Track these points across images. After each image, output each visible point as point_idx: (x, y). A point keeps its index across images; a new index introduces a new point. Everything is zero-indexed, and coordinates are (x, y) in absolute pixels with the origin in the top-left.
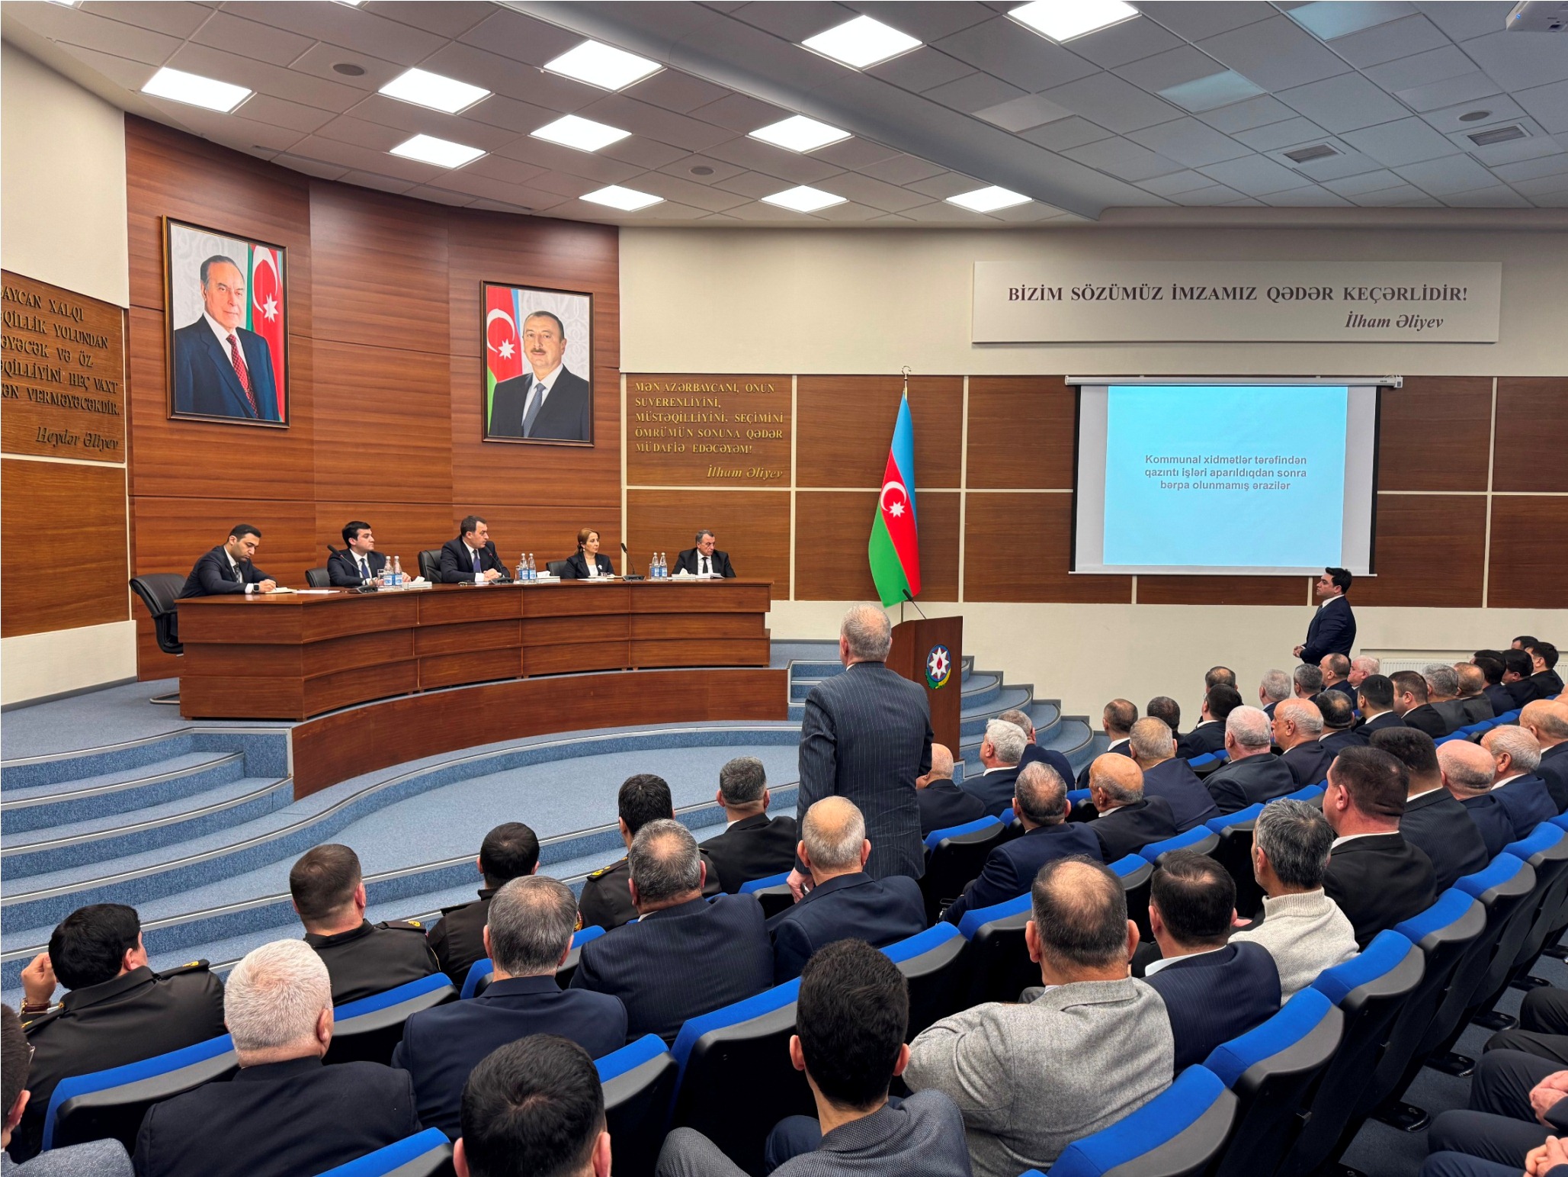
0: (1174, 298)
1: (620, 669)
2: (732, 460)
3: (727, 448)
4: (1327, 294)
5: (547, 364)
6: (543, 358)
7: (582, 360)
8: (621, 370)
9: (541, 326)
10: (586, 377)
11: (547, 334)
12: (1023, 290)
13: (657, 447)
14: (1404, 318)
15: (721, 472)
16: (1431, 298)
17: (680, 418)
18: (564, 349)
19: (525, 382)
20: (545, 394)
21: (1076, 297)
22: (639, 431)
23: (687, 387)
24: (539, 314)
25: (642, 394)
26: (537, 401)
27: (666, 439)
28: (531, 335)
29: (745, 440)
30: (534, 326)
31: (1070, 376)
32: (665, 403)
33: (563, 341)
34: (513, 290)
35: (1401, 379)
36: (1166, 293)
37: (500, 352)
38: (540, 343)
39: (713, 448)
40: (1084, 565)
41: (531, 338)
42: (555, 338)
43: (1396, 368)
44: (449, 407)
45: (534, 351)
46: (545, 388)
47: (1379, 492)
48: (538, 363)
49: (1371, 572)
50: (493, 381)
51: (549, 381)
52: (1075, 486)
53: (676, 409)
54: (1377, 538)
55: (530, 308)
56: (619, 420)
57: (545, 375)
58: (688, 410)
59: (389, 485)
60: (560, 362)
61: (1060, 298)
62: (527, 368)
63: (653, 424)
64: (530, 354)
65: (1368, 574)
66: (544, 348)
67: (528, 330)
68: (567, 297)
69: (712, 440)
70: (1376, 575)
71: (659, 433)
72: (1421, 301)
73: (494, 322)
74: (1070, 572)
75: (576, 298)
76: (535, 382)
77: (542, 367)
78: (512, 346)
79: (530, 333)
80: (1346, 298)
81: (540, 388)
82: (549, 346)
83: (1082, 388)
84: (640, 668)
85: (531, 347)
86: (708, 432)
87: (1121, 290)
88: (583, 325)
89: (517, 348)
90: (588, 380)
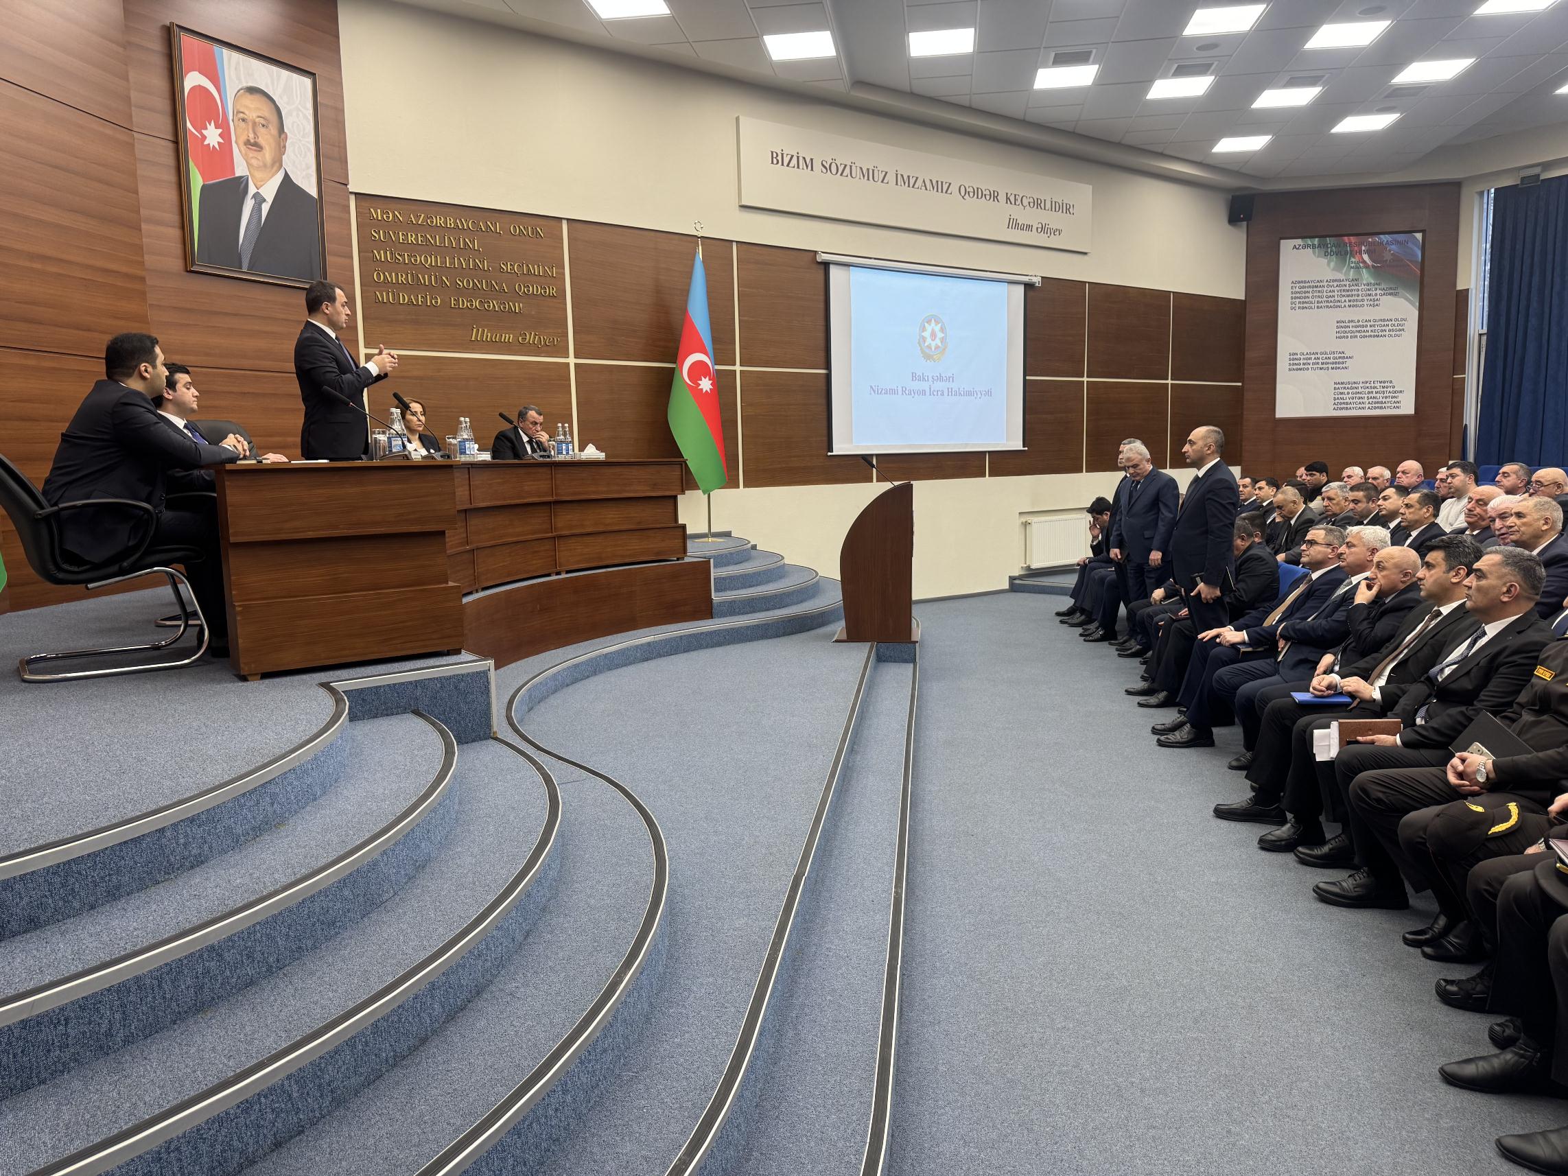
0: (897, 184)
1: (549, 575)
2: (504, 319)
3: (494, 304)
4: (994, 196)
5: (265, 166)
6: (259, 155)
7: (308, 167)
8: (351, 188)
9: (254, 108)
10: (313, 192)
11: (262, 121)
12: (782, 154)
13: (404, 298)
14: (1040, 226)
15: (488, 335)
16: (1055, 211)
17: (431, 261)
18: (285, 147)
19: (238, 187)
20: (265, 208)
21: (824, 170)
22: (379, 275)
23: (439, 221)
24: (252, 90)
25: (380, 224)
26: (255, 221)
27: (416, 287)
28: (243, 120)
29: (516, 296)
30: (247, 107)
31: (823, 252)
32: (411, 239)
33: (283, 136)
34: (217, 48)
35: (1040, 279)
36: (891, 178)
37: (204, 138)
38: (255, 133)
39: (476, 303)
40: (841, 447)
41: (242, 124)
42: (274, 130)
43: (1039, 268)
44: (138, 212)
45: (247, 143)
46: (265, 200)
47: (1028, 378)
48: (254, 162)
49: (1024, 447)
50: (197, 182)
51: (269, 191)
52: (828, 366)
53: (428, 248)
54: (1027, 416)
55: (239, 79)
56: (352, 258)
57: (265, 181)
58: (441, 250)
59: (77, 327)
60: (281, 166)
61: (812, 170)
62: (240, 170)
63: (394, 265)
64: (243, 148)
65: (1022, 449)
66: (261, 141)
67: (239, 112)
68: (285, 73)
69: (474, 292)
70: (1026, 449)
71: (407, 279)
72: (1050, 212)
73: (193, 89)
74: (829, 454)
75: (296, 77)
76: (252, 190)
77: (258, 168)
78: (220, 131)
79: (242, 115)
80: (1007, 203)
81: (259, 199)
82: (266, 138)
83: (831, 266)
84: (567, 572)
85: (243, 139)
86: (468, 282)
87: (858, 168)
88: (305, 117)
89: (226, 135)
90: (316, 197)
